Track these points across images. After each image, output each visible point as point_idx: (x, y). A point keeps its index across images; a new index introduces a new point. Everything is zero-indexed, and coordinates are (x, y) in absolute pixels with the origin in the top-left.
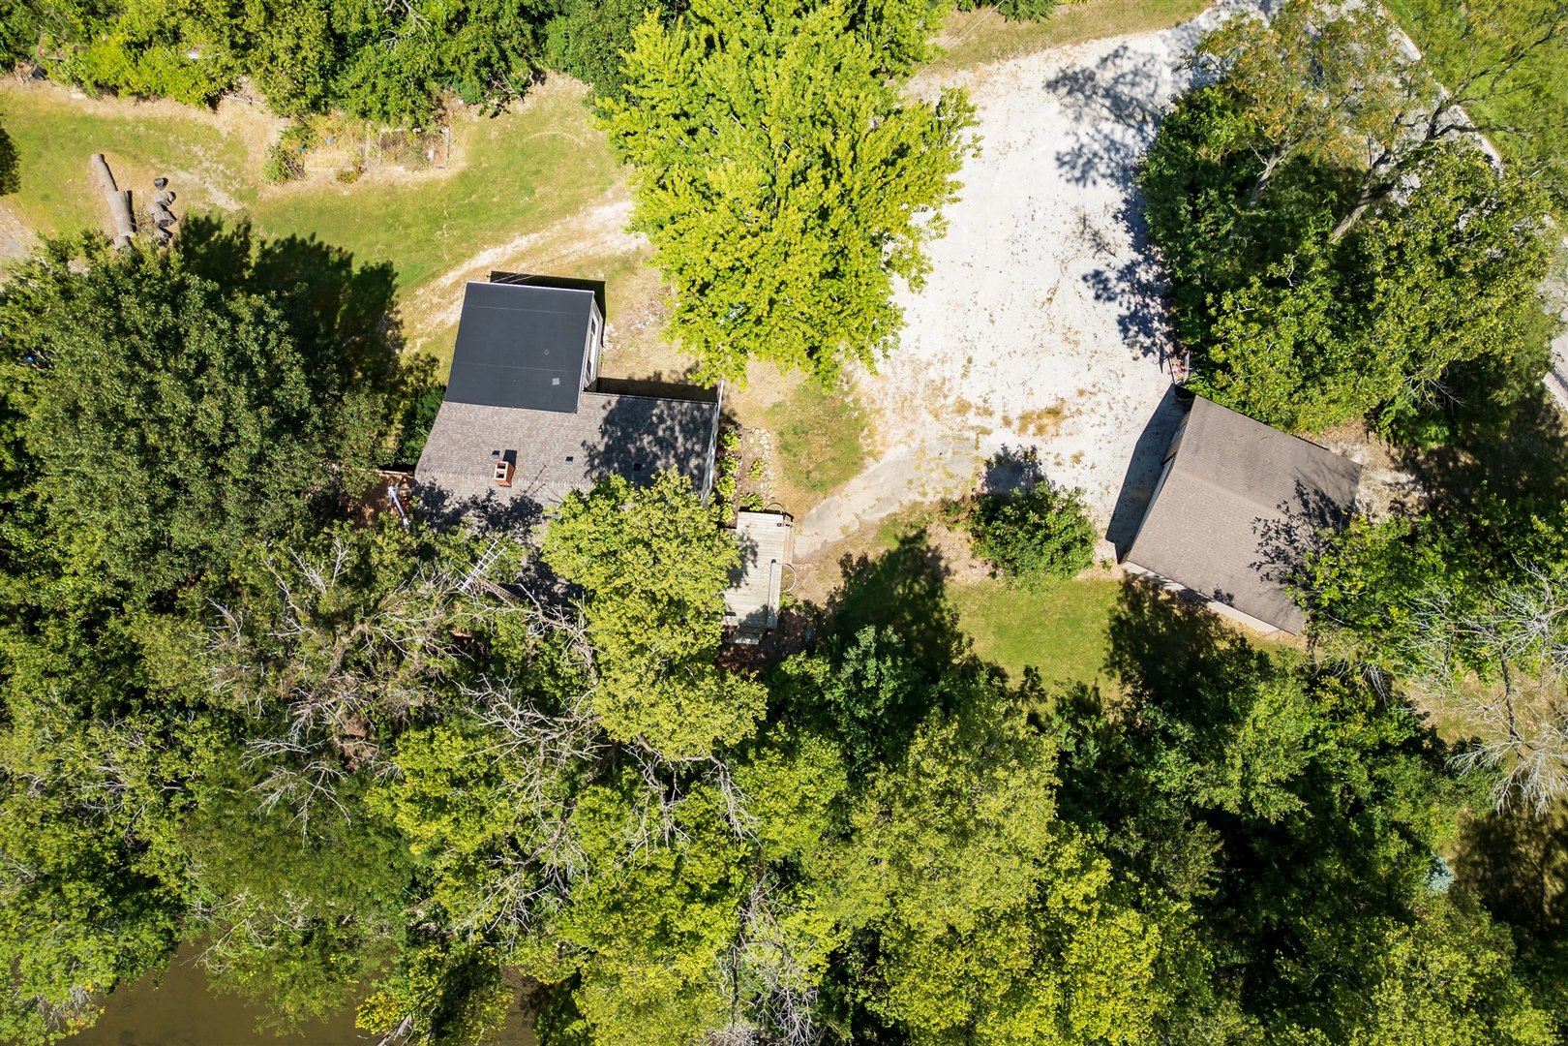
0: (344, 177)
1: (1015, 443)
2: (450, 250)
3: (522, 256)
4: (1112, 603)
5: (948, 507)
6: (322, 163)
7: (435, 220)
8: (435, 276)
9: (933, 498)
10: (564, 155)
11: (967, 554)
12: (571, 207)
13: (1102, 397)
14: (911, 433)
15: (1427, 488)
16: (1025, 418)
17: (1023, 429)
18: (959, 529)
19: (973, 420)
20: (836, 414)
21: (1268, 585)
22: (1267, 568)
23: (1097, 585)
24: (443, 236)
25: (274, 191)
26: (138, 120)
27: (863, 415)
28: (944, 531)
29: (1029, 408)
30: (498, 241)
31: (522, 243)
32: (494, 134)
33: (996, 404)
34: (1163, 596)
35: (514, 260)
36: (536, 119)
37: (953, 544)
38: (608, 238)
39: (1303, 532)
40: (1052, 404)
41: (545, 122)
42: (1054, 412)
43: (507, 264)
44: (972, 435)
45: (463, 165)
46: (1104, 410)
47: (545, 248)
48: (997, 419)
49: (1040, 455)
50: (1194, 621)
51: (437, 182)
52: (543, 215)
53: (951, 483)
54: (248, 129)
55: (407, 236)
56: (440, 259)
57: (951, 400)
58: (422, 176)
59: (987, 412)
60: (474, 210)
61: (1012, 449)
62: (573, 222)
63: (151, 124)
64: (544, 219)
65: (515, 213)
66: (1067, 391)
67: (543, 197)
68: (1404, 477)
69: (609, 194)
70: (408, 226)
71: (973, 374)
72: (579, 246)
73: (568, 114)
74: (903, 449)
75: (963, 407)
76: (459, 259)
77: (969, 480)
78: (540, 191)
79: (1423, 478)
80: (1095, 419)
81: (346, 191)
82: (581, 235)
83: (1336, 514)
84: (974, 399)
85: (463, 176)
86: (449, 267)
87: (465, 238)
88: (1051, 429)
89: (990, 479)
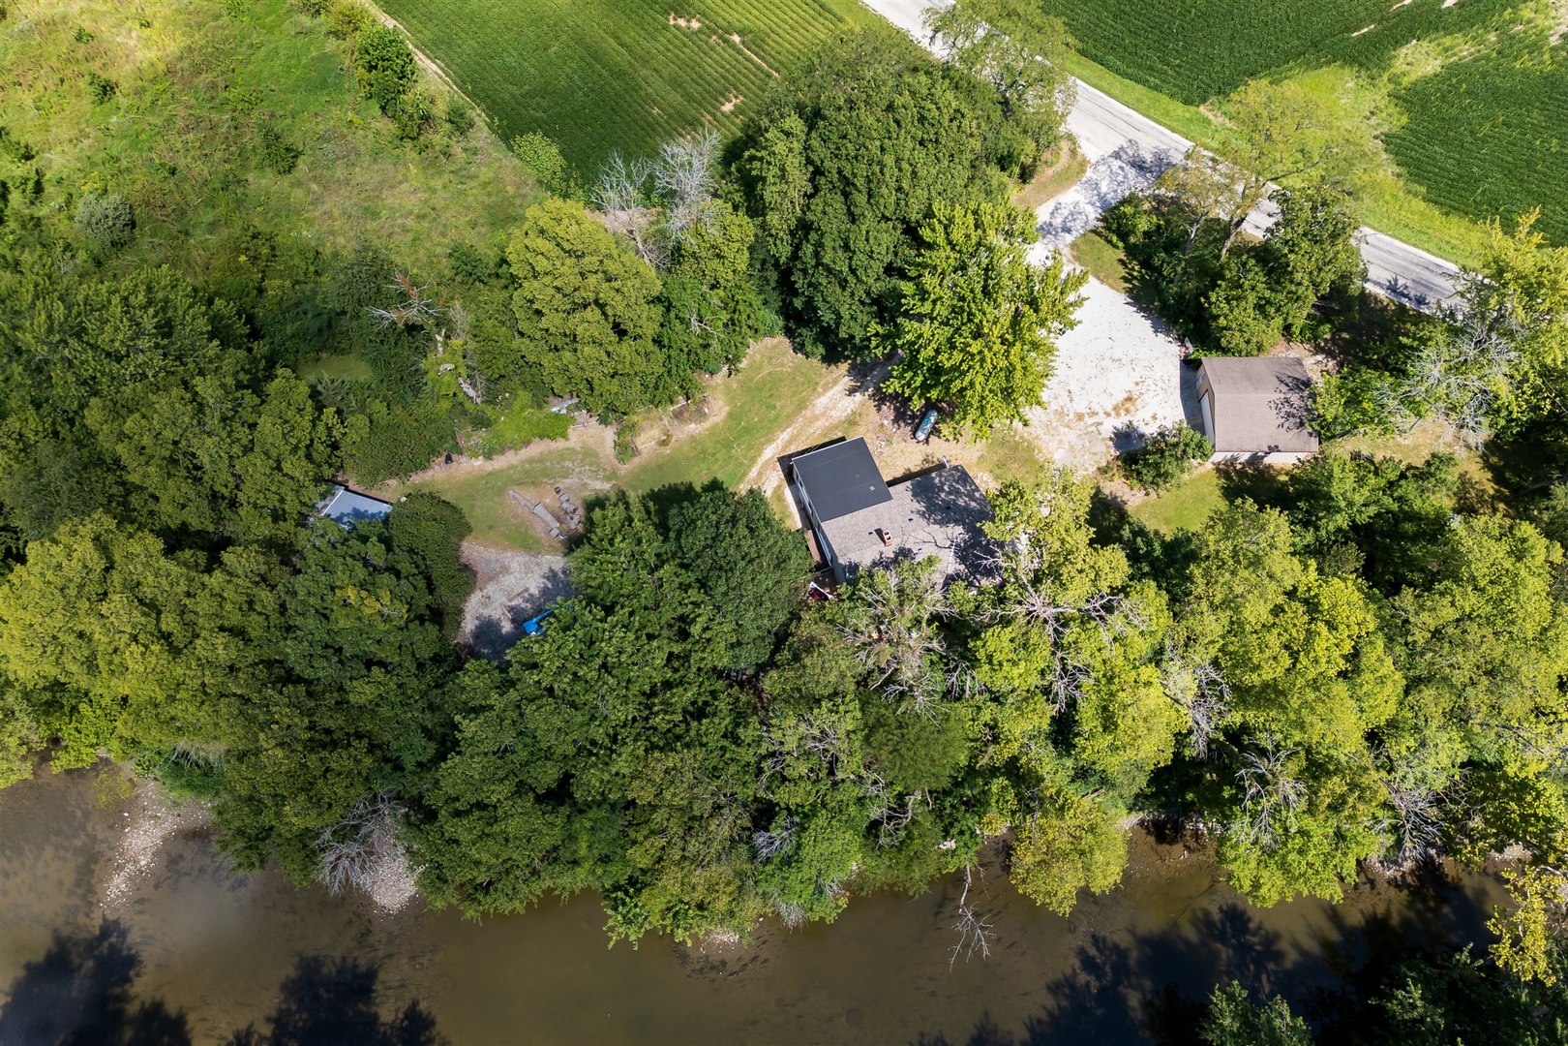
0: (664, 443)
1: (1120, 422)
2: (745, 457)
3: (789, 443)
4: (1215, 481)
5: (1103, 471)
6: (647, 441)
7: (728, 446)
8: (745, 474)
9: (1092, 469)
10: (781, 380)
11: (1127, 489)
12: (802, 406)
13: (1148, 381)
14: (1061, 441)
15: (1334, 358)
16: (1116, 408)
17: (1118, 414)
18: (1116, 478)
19: (1090, 421)
20: (1015, 447)
21: (1292, 433)
22: (1286, 425)
23: (1202, 477)
24: (737, 451)
25: (624, 469)
26: (522, 462)
27: (1029, 443)
28: (1108, 483)
29: (1115, 403)
30: (770, 441)
31: (785, 436)
32: (735, 386)
33: (1096, 408)
34: (1239, 467)
35: (786, 447)
36: (755, 367)
37: (1117, 487)
38: (833, 413)
39: (1294, 398)
40: (1125, 396)
41: (760, 367)
42: (1129, 399)
43: (783, 450)
44: (1093, 428)
45: (727, 409)
46: (1153, 387)
47: (799, 433)
48: (1102, 415)
49: (1135, 424)
50: (1261, 472)
51: (717, 424)
52: (788, 416)
53: (1097, 458)
54: (591, 440)
55: (717, 460)
56: (742, 464)
57: (1072, 416)
58: (707, 425)
59: (1094, 414)
60: (747, 431)
61: (1120, 427)
62: (808, 413)
63: (531, 461)
64: (789, 419)
65: (770, 422)
66: (1131, 386)
67: (782, 407)
68: (1320, 357)
69: (820, 390)
70: (714, 455)
71: (1076, 399)
72: (819, 424)
73: (771, 358)
74: (1061, 451)
75: (1080, 417)
76: (753, 460)
77: (1108, 452)
78: (778, 405)
79: (1329, 354)
80: (1152, 394)
81: (668, 451)
82: (816, 418)
83: (1303, 383)
84: (1082, 409)
85: (730, 415)
86: (750, 467)
87: (750, 448)
88: (1132, 408)
89: (1117, 447)
